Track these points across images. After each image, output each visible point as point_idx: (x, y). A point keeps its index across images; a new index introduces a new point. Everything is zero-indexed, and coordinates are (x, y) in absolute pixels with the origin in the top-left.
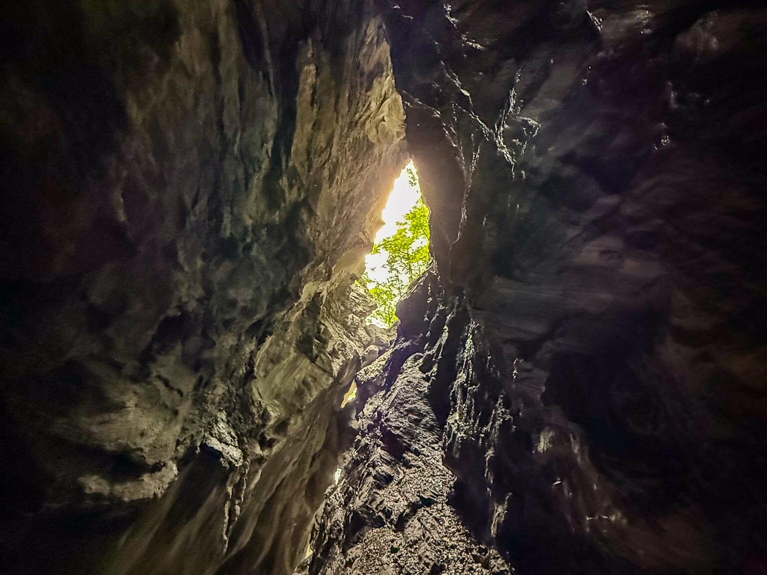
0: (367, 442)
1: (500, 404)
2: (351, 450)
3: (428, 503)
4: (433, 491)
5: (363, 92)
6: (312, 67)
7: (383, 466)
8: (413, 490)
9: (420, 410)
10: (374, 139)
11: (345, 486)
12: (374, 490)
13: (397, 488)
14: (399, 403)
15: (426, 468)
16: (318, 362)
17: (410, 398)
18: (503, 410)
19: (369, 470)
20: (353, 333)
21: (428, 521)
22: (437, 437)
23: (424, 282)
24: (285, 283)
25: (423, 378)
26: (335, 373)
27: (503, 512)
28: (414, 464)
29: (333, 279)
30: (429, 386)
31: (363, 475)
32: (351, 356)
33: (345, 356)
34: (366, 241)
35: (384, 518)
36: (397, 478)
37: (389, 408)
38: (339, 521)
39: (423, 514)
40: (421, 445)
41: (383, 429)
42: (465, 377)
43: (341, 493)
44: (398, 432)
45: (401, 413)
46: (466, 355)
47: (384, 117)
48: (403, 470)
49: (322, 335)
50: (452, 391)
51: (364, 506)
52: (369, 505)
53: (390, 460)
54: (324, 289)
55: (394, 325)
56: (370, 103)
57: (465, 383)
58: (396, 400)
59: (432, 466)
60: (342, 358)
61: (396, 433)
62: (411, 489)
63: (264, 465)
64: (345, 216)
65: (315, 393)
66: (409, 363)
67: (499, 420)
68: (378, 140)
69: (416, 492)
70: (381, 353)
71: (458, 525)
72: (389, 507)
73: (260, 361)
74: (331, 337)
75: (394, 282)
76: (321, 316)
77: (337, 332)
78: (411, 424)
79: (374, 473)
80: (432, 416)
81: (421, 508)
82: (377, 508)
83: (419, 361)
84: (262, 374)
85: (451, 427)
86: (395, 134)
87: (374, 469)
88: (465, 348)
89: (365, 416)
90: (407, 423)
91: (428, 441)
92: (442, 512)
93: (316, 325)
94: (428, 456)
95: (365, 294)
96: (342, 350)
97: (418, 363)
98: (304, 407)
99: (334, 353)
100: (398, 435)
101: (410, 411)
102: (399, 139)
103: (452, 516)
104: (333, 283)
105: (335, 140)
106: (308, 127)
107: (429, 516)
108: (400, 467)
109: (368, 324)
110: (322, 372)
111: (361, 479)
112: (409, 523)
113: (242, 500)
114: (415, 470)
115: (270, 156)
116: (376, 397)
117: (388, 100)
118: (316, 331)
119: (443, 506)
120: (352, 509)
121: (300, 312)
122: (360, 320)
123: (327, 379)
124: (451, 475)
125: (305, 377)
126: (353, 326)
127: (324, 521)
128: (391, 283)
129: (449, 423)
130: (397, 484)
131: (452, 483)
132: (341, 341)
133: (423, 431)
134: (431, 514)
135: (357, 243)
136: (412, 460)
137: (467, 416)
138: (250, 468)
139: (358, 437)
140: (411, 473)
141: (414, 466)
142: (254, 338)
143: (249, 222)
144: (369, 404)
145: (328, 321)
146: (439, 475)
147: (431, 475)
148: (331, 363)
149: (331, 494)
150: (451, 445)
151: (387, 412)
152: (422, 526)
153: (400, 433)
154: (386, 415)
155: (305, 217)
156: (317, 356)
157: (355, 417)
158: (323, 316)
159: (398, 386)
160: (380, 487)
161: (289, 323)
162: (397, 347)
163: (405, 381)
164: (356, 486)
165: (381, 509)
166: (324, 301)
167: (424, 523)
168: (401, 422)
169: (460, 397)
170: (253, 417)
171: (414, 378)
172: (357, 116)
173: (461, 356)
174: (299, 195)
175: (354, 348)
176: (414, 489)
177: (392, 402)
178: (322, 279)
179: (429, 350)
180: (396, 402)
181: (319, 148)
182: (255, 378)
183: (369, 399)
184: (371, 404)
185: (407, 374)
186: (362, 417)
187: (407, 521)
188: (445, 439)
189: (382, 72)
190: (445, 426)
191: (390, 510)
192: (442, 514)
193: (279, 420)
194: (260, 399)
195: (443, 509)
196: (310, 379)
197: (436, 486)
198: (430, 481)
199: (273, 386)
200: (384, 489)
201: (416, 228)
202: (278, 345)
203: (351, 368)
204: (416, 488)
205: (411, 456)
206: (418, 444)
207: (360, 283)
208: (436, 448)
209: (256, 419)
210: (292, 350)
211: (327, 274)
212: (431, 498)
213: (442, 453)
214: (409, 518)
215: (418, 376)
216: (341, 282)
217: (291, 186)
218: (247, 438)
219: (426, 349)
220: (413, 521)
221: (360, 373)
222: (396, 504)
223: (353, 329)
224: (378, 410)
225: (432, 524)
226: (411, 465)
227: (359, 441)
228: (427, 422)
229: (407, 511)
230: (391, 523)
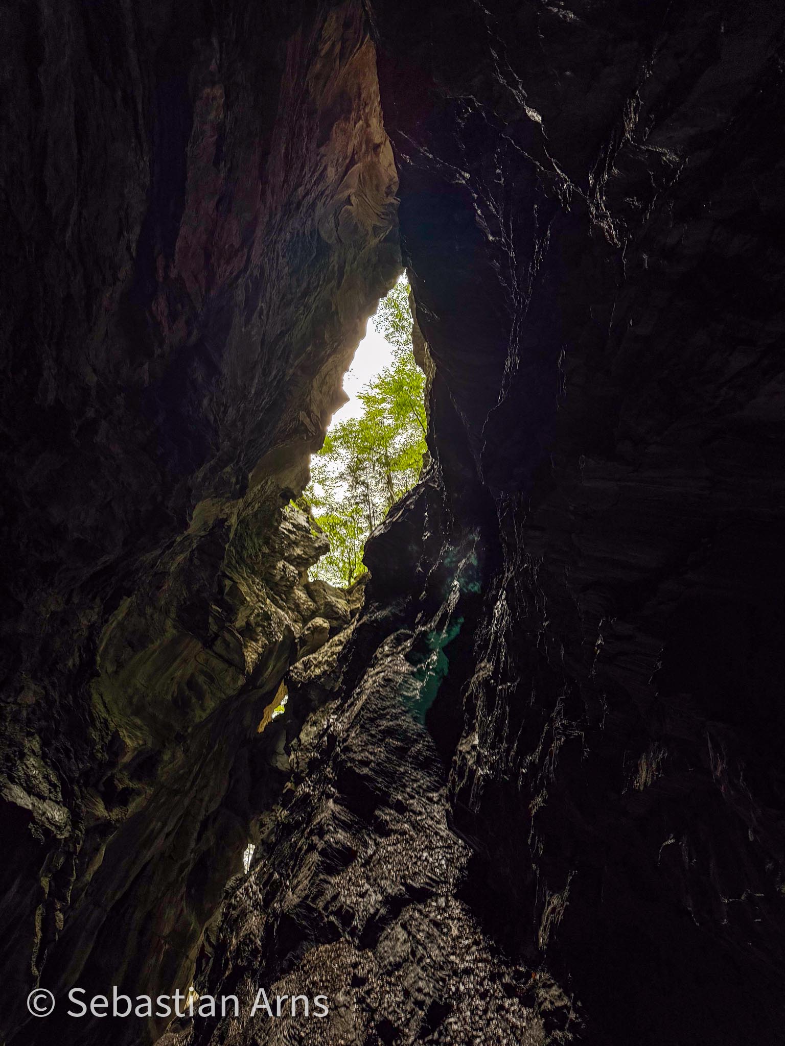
0: (307, 790)
1: (559, 713)
2: (273, 810)
3: (421, 896)
4: (429, 874)
5: (313, 146)
6: (218, 91)
7: (337, 832)
8: (392, 873)
9: (406, 731)
10: (330, 238)
11: (265, 873)
12: (322, 877)
13: (364, 872)
14: (368, 718)
15: (417, 834)
16: (219, 646)
17: (388, 710)
18: (565, 722)
19: (312, 841)
20: (283, 596)
21: (422, 927)
22: (436, 779)
23: (417, 503)
24: (159, 498)
25: (413, 673)
26: (250, 668)
27: (562, 905)
28: (394, 828)
29: (250, 495)
30: (422, 688)
31: (300, 849)
32: (279, 638)
33: (269, 635)
34: (312, 428)
35: (340, 926)
36: (363, 856)
37: (349, 728)
38: (254, 935)
39: (411, 916)
40: (408, 794)
41: (339, 766)
42: (492, 668)
43: (257, 885)
44: (366, 771)
45: (373, 736)
46: (494, 629)
47: (349, 196)
48: (375, 840)
49: (226, 598)
50: (467, 694)
51: (302, 904)
52: (311, 904)
53: (351, 820)
54: (231, 513)
55: (359, 583)
56: (325, 168)
57: (492, 678)
58: (362, 713)
59: (428, 831)
60: (263, 640)
61: (362, 773)
62: (389, 872)
63: (111, 837)
64: (275, 378)
65: (211, 704)
66: (386, 648)
67: (560, 739)
68: (339, 240)
69: (398, 878)
70: (334, 631)
71: (475, 933)
72: (348, 906)
73: (106, 644)
74: (243, 601)
75: (361, 505)
76: (226, 561)
77: (255, 593)
78: (390, 756)
79: (321, 845)
80: (428, 742)
81: (409, 905)
82: (326, 908)
83: (405, 644)
84: (110, 669)
85: (466, 759)
86: (370, 229)
87: (321, 837)
88: (491, 616)
89: (302, 747)
90: (382, 755)
91: (420, 787)
92: (446, 912)
93: (216, 578)
94: (420, 813)
95: (307, 525)
96: (263, 627)
97: (403, 646)
98: (190, 730)
99: (249, 632)
100: (366, 777)
101: (389, 732)
102: (377, 240)
103: (463, 917)
104: (251, 503)
105: (259, 232)
106: (209, 205)
107: (423, 920)
108: (369, 835)
109: (311, 580)
110: (225, 666)
111: (297, 858)
112: (386, 932)
113: (69, 902)
114: (397, 838)
115: (134, 254)
116: (322, 711)
117: (358, 165)
118: (215, 589)
119: (447, 901)
120: (279, 911)
121: (187, 554)
122: (297, 572)
123: (235, 680)
124: (462, 846)
125: (192, 675)
126: (284, 583)
127: (225, 937)
128: (354, 507)
129: (461, 752)
130: (363, 865)
131: (463, 860)
132: (262, 608)
133: (412, 768)
134: (427, 916)
135: (296, 431)
136: (391, 821)
137: (495, 738)
138: (84, 842)
139: (289, 785)
140: (389, 845)
141: (395, 832)
142: (98, 600)
143: (92, 379)
144: (310, 724)
145: (238, 572)
146: (441, 847)
147: (427, 847)
148: (241, 649)
149: (237, 887)
150: (465, 791)
151: (346, 734)
152: (411, 938)
153: (370, 773)
154: (345, 740)
155: (199, 376)
156: (216, 636)
157: (284, 749)
158: (230, 562)
159: (367, 687)
160: (331, 871)
161: (164, 574)
162: (365, 618)
163: (379, 678)
164: (286, 871)
165: (334, 909)
166: (231, 535)
167: (414, 930)
168: (371, 753)
169: (482, 704)
170: (93, 748)
171: (397, 673)
172: (301, 191)
173: (484, 632)
174: (189, 334)
175: (286, 622)
176: (395, 872)
177: (355, 717)
178: (228, 495)
179: (424, 624)
180: (363, 716)
181: (226, 247)
182: (98, 675)
183: (311, 715)
184: (314, 723)
185: (383, 666)
186: (296, 748)
187: (383, 929)
188: (454, 781)
189: (350, 112)
190: (454, 758)
191: (351, 911)
192: (446, 915)
193: (140, 753)
194: (105, 715)
195: (447, 906)
196: (201, 679)
197: (436, 867)
198: (423, 858)
199: (130, 691)
200: (338, 874)
201: (402, 407)
202: (142, 614)
203: (278, 659)
204: (399, 870)
205: (390, 814)
206: (403, 792)
207: (299, 505)
208: (435, 799)
209: (98, 751)
210: (169, 623)
211: (238, 486)
212: (427, 887)
213: (448, 806)
214: (386, 924)
215: (403, 669)
216: (264, 502)
217: (173, 317)
218: (80, 787)
219: (419, 623)
220: (392, 929)
221: (296, 668)
222: (361, 900)
223: (284, 589)
224: (329, 731)
225: (428, 932)
226: (389, 829)
227: (291, 792)
228: (419, 752)
229: (382, 911)
230: (352, 933)
